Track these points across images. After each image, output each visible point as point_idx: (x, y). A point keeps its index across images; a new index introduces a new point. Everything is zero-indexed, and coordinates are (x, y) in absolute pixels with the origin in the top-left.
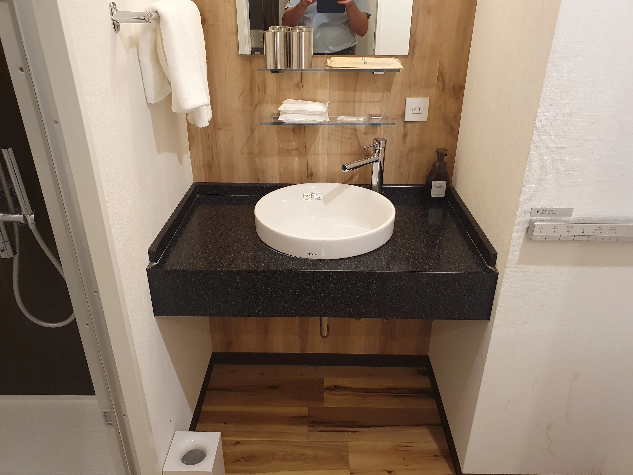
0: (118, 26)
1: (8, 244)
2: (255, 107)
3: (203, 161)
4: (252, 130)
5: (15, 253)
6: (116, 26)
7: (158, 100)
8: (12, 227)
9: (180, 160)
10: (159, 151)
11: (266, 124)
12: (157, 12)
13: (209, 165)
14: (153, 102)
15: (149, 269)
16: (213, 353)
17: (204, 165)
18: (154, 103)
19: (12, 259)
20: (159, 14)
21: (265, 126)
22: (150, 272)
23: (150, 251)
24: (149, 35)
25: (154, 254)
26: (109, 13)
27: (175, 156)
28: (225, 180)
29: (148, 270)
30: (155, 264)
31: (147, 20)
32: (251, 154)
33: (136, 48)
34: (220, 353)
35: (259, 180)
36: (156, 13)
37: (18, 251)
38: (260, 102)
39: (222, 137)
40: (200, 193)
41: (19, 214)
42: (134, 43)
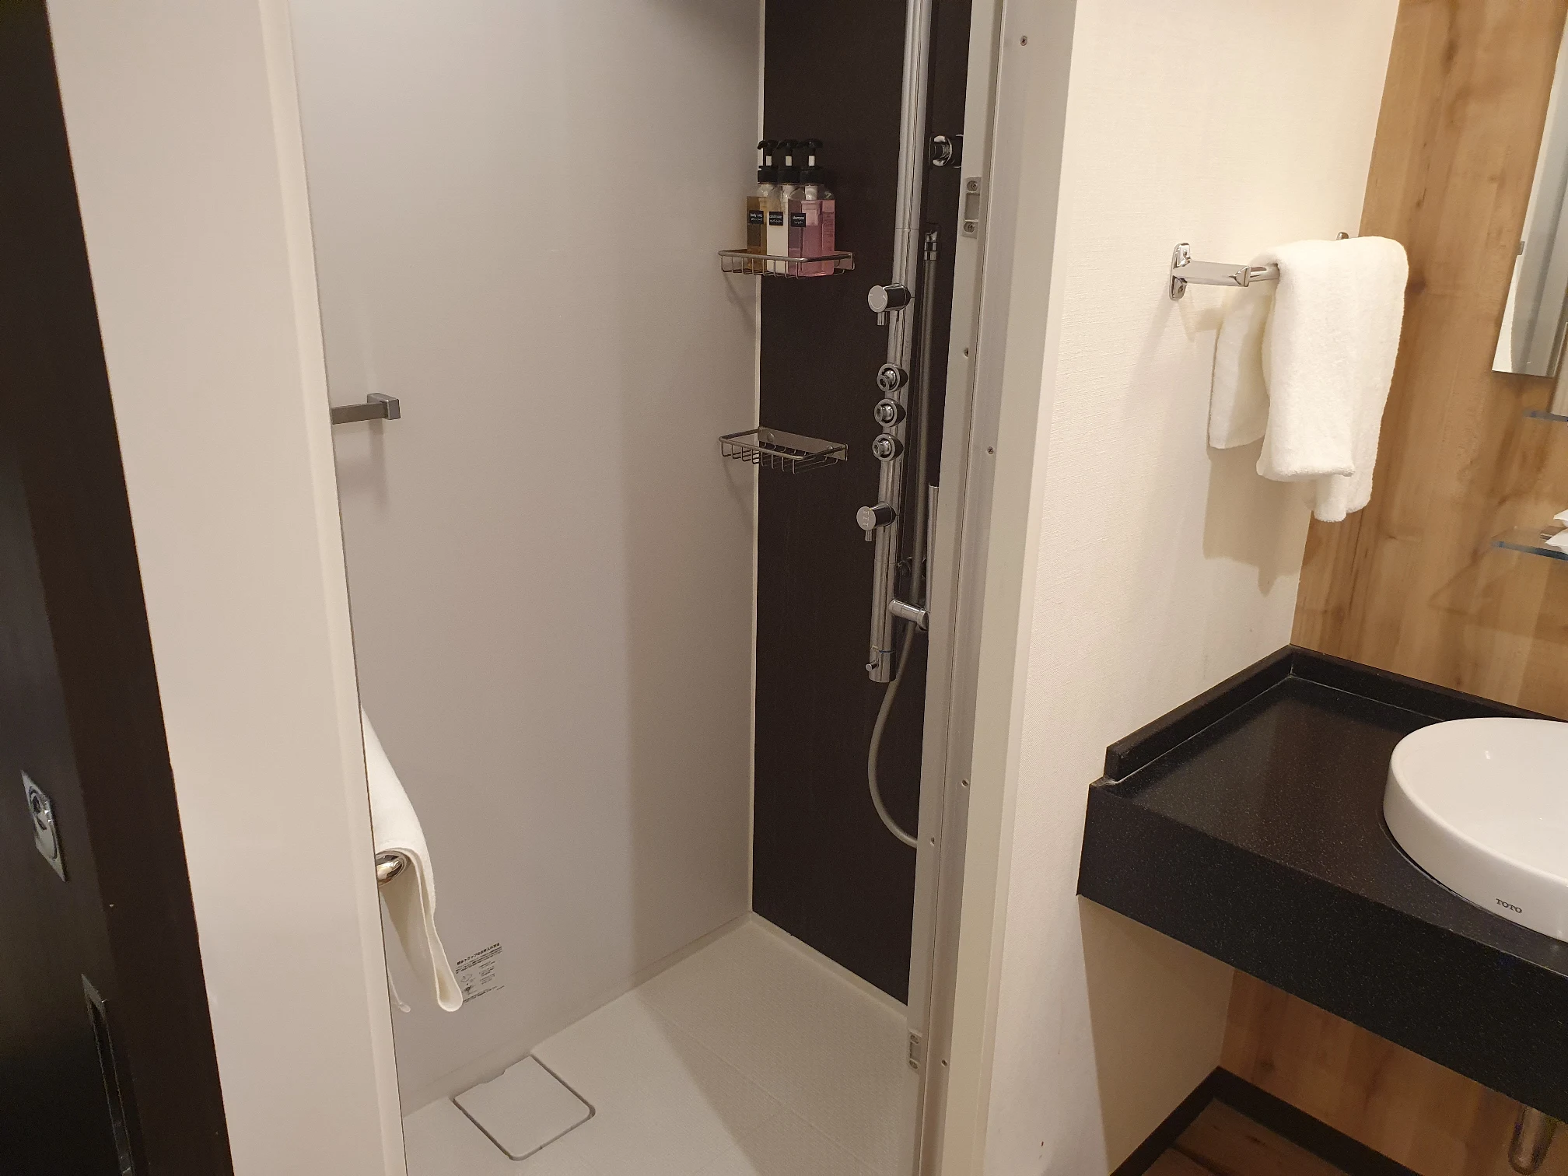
0: (1182, 289)
1: (887, 657)
2: (1503, 501)
3: (1327, 601)
4: (1476, 556)
5: (892, 677)
6: (1178, 287)
7: (1235, 444)
8: (904, 629)
9: (1265, 584)
10: (1209, 551)
11: (1517, 548)
12: (1276, 265)
13: (1339, 615)
14: (1221, 446)
15: (1095, 788)
16: (1219, 1068)
17: (1326, 612)
18: (1223, 447)
19: (886, 685)
20: (1279, 270)
21: (1517, 553)
22: (1096, 794)
23: (1110, 751)
24: (1250, 309)
25: (1119, 759)
26: (1170, 262)
27: (1252, 573)
28: (1369, 656)
29: (1092, 789)
30: (1113, 782)
31: (1242, 283)
32: (1455, 613)
33: (1214, 332)
34: (1237, 1078)
35: (1459, 682)
36: (1275, 268)
37: (898, 676)
38: (1519, 494)
39: (1390, 557)
40: (1297, 672)
41: (919, 608)
42: (1213, 322)
